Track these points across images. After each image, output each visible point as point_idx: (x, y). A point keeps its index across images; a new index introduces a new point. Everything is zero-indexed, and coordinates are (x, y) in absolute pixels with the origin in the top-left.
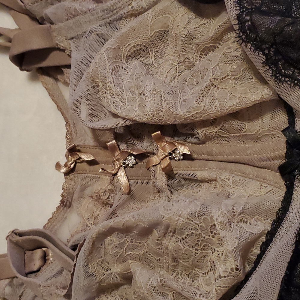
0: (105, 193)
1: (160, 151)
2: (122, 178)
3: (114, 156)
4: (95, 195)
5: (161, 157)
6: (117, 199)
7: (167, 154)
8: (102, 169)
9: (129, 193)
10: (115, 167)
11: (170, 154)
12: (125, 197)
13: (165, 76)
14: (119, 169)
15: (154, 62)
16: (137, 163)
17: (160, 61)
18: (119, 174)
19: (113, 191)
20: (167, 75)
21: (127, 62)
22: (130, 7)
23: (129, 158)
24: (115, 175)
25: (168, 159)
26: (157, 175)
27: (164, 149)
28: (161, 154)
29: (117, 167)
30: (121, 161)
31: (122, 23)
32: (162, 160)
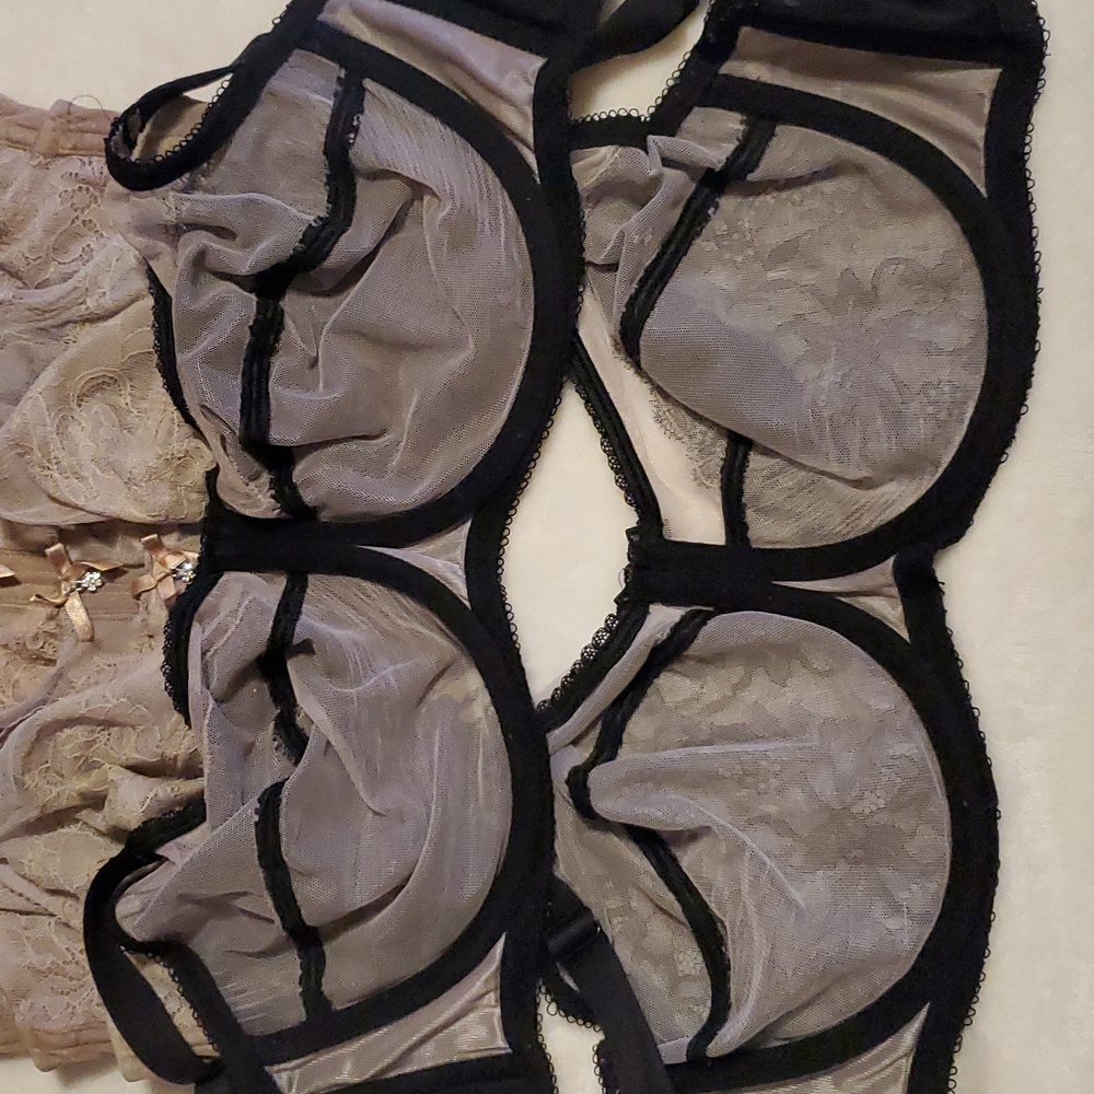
0: (35, 638)
1: (156, 565)
2: (76, 612)
3: (60, 573)
4: (14, 642)
5: (159, 577)
6: (65, 651)
7: (168, 571)
8: (37, 596)
9: (92, 639)
10: (60, 592)
11: (174, 571)
12: (82, 647)
13: (154, 433)
14: (68, 595)
15: (130, 404)
16: (103, 584)
17: (144, 405)
18: (67, 605)
19: (52, 635)
20: (157, 431)
21: (80, 406)
22: (83, 307)
23: (88, 576)
24: (60, 606)
25: (170, 579)
26: (150, 607)
27: (163, 563)
28: (158, 571)
29: (64, 592)
30: (73, 581)
31: (68, 332)
32: (160, 581)
